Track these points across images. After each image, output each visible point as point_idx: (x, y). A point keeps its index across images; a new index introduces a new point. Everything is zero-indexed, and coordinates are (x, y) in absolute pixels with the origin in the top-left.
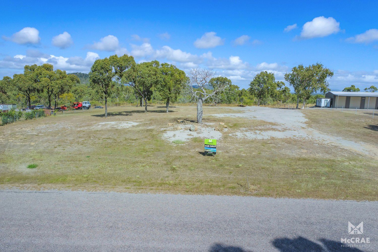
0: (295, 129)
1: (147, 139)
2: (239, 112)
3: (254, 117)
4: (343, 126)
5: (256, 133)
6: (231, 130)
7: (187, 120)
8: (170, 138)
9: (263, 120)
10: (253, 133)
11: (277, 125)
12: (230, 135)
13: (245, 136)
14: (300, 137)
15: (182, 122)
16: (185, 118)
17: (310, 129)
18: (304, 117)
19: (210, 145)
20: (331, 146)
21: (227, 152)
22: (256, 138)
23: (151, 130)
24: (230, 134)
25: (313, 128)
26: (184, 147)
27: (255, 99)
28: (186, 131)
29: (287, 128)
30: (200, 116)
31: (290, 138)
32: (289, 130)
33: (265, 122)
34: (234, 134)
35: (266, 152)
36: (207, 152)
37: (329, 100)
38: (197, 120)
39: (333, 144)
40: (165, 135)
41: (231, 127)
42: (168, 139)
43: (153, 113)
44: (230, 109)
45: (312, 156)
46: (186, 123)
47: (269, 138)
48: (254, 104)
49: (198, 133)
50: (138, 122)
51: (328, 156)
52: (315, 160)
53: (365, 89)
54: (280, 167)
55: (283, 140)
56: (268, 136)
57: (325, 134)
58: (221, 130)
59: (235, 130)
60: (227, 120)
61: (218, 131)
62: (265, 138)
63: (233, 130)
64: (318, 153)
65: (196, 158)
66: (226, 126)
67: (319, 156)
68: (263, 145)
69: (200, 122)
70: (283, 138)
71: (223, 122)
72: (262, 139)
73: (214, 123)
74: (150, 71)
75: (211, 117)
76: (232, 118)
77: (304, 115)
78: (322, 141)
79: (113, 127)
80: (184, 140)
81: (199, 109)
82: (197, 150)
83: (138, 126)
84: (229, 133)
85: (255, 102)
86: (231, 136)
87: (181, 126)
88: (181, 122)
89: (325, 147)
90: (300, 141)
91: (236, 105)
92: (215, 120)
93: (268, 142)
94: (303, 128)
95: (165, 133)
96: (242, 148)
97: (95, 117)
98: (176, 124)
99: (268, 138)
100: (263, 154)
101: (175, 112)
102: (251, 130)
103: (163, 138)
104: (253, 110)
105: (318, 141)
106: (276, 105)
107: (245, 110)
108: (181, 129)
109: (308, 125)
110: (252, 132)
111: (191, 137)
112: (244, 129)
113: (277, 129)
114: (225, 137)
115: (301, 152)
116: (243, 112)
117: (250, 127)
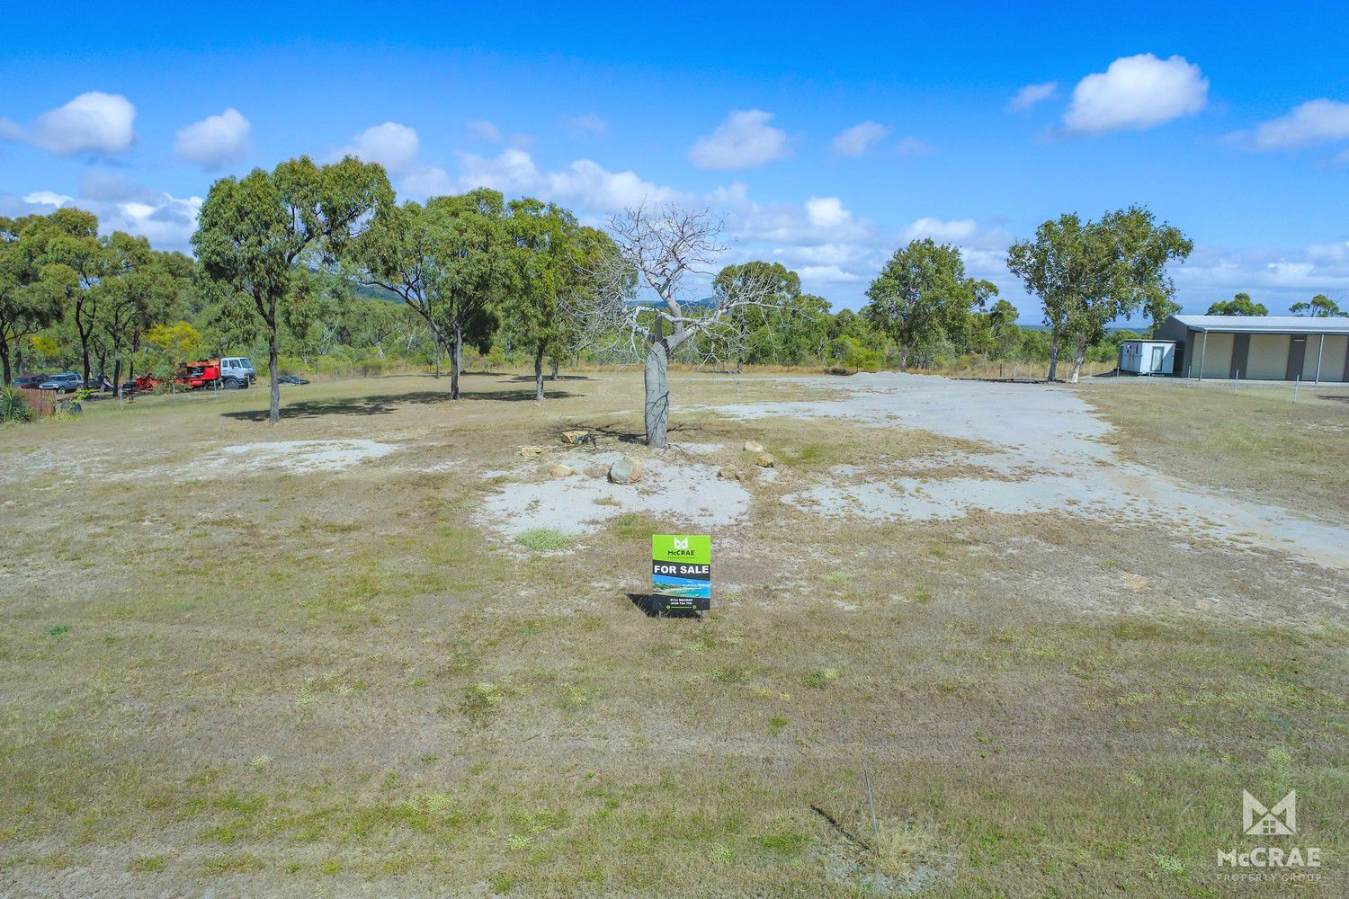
0: (1070, 469)
1: (404, 524)
2: (830, 395)
3: (891, 417)
4: (1267, 453)
5: (901, 490)
6: (793, 476)
7: (607, 431)
8: (513, 520)
9: (928, 428)
10: (890, 491)
11: (989, 452)
12: (787, 499)
13: (853, 504)
14: (1099, 506)
15: (585, 441)
16: (602, 423)
17: (1133, 470)
18: (1092, 415)
19: (678, 565)
20: (1249, 552)
21: (767, 593)
22: (900, 513)
23: (436, 481)
24: (788, 496)
25: (1144, 464)
26: (562, 565)
27: (890, 347)
28: (592, 483)
29: (1035, 466)
30: (660, 416)
31: (1055, 513)
32: (1045, 472)
33: (935, 438)
34: (805, 495)
35: (956, 592)
36: (666, 599)
37: (1168, 347)
38: (647, 435)
39: (1257, 543)
40: (494, 504)
41: (790, 463)
42: (502, 522)
43: (483, 403)
44: (795, 386)
45: (1178, 609)
46: (600, 447)
47: (963, 515)
48: (886, 364)
49: (643, 492)
50: (394, 442)
51: (1253, 612)
52: (1201, 633)
53: (1294, 309)
54: (1035, 677)
55: (1026, 524)
56: (956, 504)
57: (1204, 489)
58: (749, 478)
59: (811, 475)
60: (779, 431)
61: (736, 483)
62: (946, 513)
63: (800, 477)
64: (1202, 590)
65: (608, 629)
66: (769, 458)
67: (1211, 606)
68: (937, 553)
69: (659, 441)
70: (1021, 513)
71: (757, 439)
72: (930, 518)
73: (721, 446)
74: (462, 232)
75: (712, 418)
76: (798, 421)
77: (1092, 407)
78: (1204, 528)
79: (274, 464)
80: (571, 528)
81: (654, 386)
82: (622, 585)
83: (386, 461)
84: (781, 493)
85: (890, 359)
86: (792, 506)
87: (575, 461)
88: (580, 442)
89: (1229, 562)
90: (1103, 527)
91: (820, 368)
92: (727, 432)
93: (960, 537)
94: (1102, 463)
95: (497, 492)
96: (837, 569)
97: (232, 419)
98: (554, 450)
99: (956, 513)
100: (941, 601)
101: (570, 400)
102: (881, 475)
103: (479, 519)
104: (884, 389)
105: (1184, 529)
106: (966, 368)
107: (852, 389)
108: (573, 473)
109: (1116, 448)
110: (882, 485)
111: (610, 511)
112: (849, 470)
113: (991, 471)
114: (765, 512)
115: (1121, 590)
116: (845, 396)
117: (876, 461)
